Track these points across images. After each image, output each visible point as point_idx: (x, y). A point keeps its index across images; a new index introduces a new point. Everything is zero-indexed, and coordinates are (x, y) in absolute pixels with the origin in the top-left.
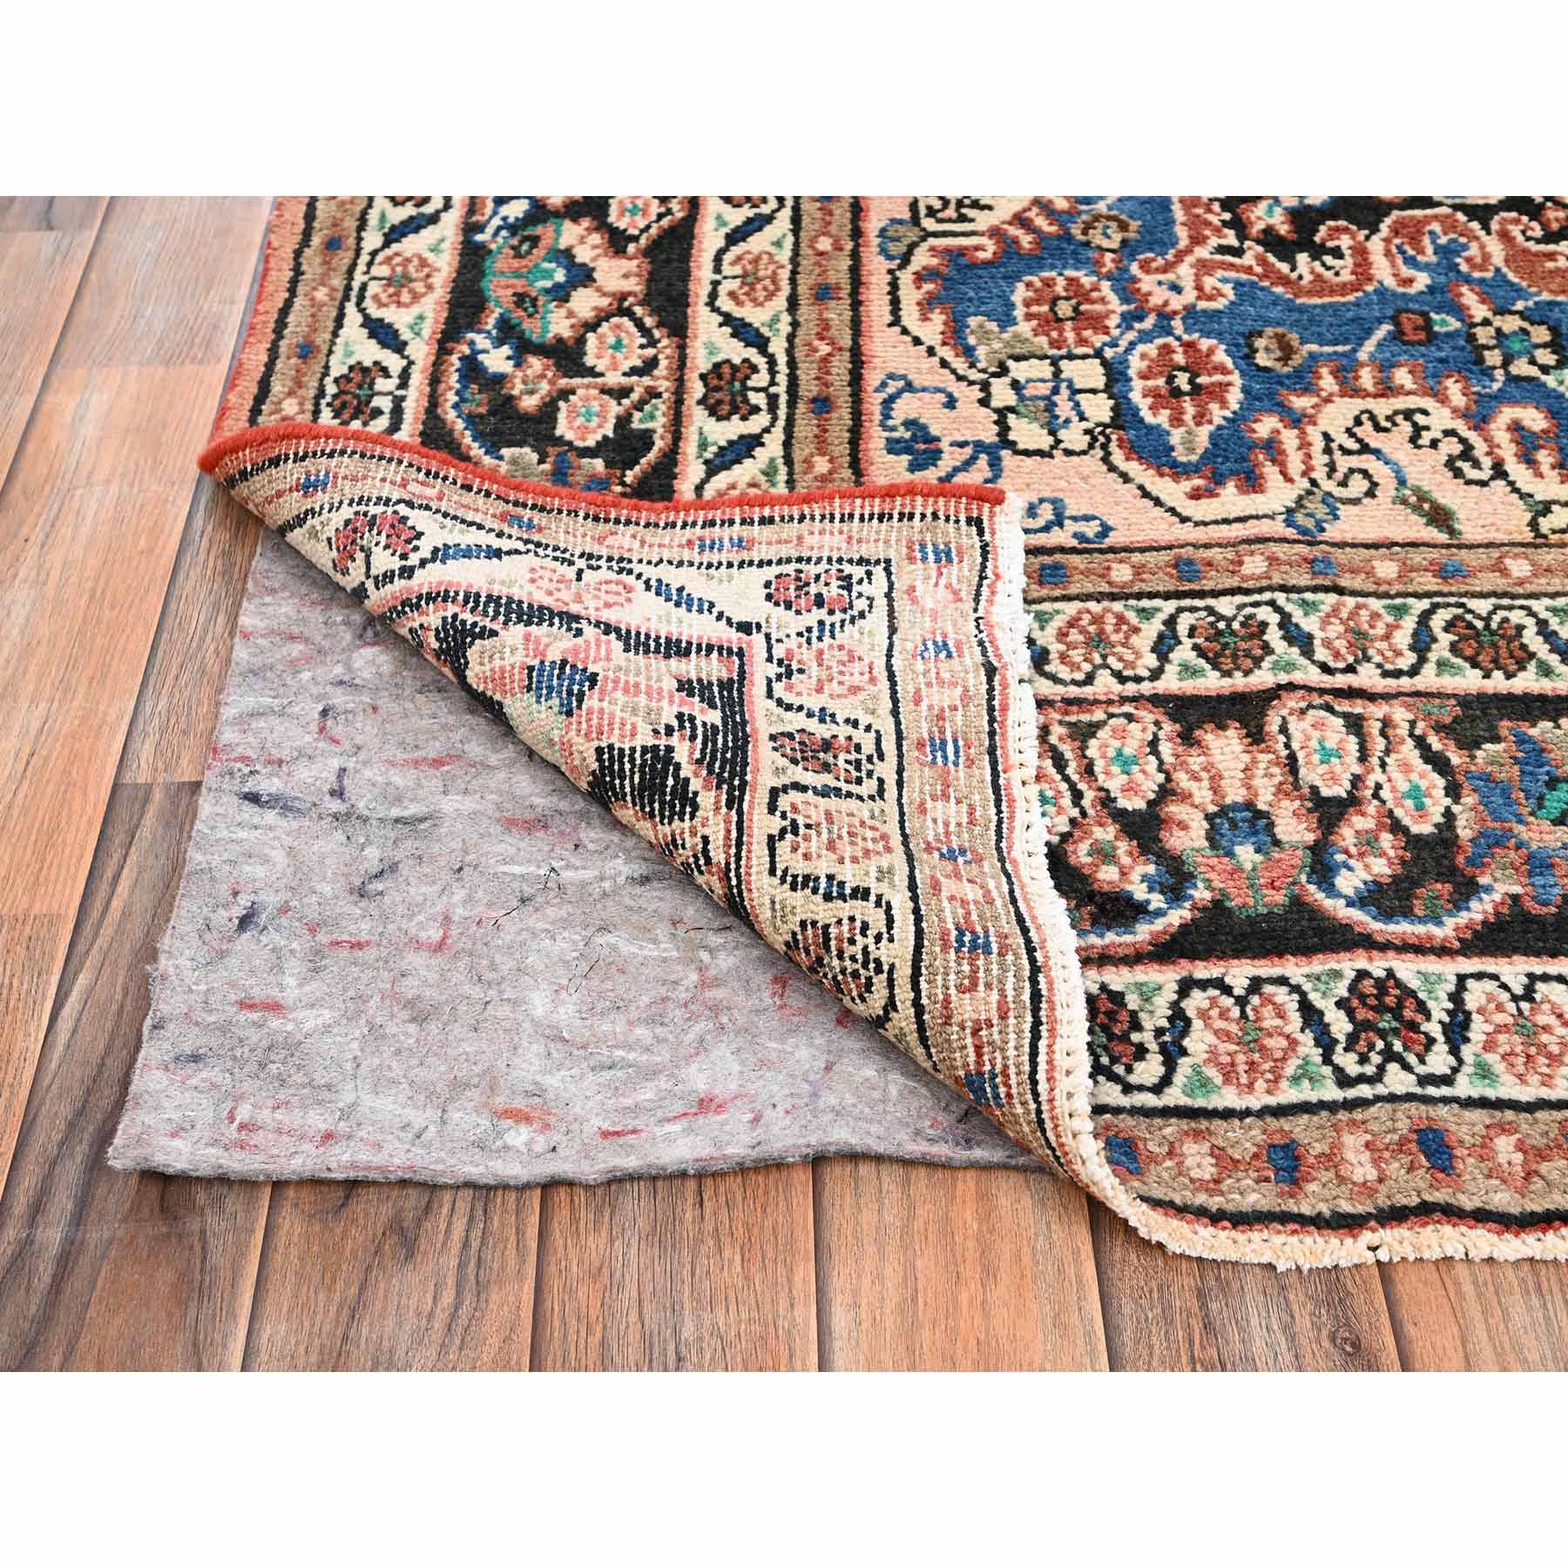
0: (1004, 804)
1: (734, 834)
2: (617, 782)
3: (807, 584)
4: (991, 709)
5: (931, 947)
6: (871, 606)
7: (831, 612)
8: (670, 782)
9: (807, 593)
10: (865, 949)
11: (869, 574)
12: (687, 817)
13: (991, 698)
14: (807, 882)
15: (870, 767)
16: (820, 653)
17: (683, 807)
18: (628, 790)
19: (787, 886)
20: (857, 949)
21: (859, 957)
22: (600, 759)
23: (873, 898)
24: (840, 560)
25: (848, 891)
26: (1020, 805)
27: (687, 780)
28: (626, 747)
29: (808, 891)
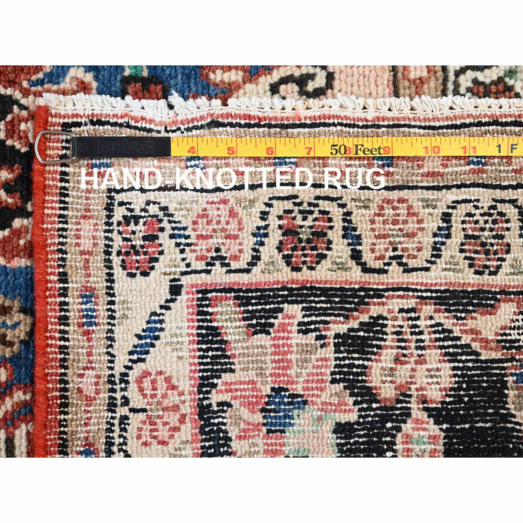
0: (327, 121)
1: (401, 293)
2: (355, 370)
3: (133, 247)
4: (249, 126)
5: (484, 178)
6: (154, 203)
7: (162, 230)
8: (362, 334)
9: (142, 247)
10: (481, 215)
11: (121, 204)
12: (385, 322)
13: (240, 125)
14: (436, 248)
15: (305, 204)
16: (200, 237)
17: (379, 325)
18: (361, 362)
19: (438, 260)
20: (482, 219)
21: (486, 218)
22: (338, 381)
23: (450, 211)
24: (108, 224)
25: (445, 225)
26: (326, 111)
27: (361, 324)
28: (334, 363)
29: (443, 247)
